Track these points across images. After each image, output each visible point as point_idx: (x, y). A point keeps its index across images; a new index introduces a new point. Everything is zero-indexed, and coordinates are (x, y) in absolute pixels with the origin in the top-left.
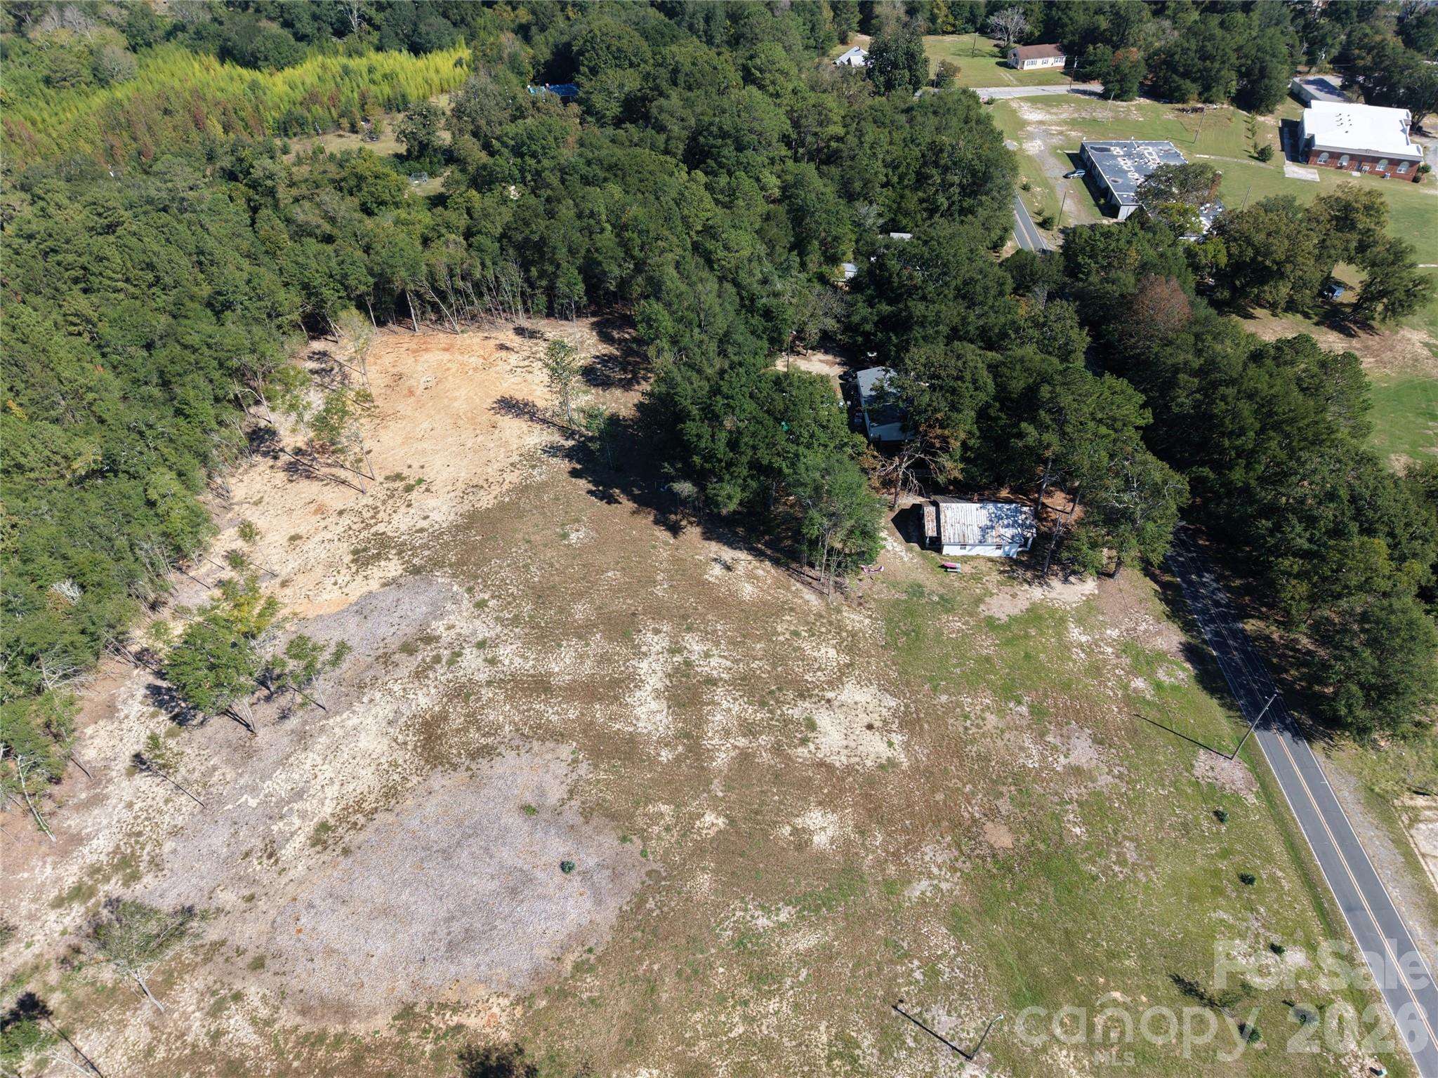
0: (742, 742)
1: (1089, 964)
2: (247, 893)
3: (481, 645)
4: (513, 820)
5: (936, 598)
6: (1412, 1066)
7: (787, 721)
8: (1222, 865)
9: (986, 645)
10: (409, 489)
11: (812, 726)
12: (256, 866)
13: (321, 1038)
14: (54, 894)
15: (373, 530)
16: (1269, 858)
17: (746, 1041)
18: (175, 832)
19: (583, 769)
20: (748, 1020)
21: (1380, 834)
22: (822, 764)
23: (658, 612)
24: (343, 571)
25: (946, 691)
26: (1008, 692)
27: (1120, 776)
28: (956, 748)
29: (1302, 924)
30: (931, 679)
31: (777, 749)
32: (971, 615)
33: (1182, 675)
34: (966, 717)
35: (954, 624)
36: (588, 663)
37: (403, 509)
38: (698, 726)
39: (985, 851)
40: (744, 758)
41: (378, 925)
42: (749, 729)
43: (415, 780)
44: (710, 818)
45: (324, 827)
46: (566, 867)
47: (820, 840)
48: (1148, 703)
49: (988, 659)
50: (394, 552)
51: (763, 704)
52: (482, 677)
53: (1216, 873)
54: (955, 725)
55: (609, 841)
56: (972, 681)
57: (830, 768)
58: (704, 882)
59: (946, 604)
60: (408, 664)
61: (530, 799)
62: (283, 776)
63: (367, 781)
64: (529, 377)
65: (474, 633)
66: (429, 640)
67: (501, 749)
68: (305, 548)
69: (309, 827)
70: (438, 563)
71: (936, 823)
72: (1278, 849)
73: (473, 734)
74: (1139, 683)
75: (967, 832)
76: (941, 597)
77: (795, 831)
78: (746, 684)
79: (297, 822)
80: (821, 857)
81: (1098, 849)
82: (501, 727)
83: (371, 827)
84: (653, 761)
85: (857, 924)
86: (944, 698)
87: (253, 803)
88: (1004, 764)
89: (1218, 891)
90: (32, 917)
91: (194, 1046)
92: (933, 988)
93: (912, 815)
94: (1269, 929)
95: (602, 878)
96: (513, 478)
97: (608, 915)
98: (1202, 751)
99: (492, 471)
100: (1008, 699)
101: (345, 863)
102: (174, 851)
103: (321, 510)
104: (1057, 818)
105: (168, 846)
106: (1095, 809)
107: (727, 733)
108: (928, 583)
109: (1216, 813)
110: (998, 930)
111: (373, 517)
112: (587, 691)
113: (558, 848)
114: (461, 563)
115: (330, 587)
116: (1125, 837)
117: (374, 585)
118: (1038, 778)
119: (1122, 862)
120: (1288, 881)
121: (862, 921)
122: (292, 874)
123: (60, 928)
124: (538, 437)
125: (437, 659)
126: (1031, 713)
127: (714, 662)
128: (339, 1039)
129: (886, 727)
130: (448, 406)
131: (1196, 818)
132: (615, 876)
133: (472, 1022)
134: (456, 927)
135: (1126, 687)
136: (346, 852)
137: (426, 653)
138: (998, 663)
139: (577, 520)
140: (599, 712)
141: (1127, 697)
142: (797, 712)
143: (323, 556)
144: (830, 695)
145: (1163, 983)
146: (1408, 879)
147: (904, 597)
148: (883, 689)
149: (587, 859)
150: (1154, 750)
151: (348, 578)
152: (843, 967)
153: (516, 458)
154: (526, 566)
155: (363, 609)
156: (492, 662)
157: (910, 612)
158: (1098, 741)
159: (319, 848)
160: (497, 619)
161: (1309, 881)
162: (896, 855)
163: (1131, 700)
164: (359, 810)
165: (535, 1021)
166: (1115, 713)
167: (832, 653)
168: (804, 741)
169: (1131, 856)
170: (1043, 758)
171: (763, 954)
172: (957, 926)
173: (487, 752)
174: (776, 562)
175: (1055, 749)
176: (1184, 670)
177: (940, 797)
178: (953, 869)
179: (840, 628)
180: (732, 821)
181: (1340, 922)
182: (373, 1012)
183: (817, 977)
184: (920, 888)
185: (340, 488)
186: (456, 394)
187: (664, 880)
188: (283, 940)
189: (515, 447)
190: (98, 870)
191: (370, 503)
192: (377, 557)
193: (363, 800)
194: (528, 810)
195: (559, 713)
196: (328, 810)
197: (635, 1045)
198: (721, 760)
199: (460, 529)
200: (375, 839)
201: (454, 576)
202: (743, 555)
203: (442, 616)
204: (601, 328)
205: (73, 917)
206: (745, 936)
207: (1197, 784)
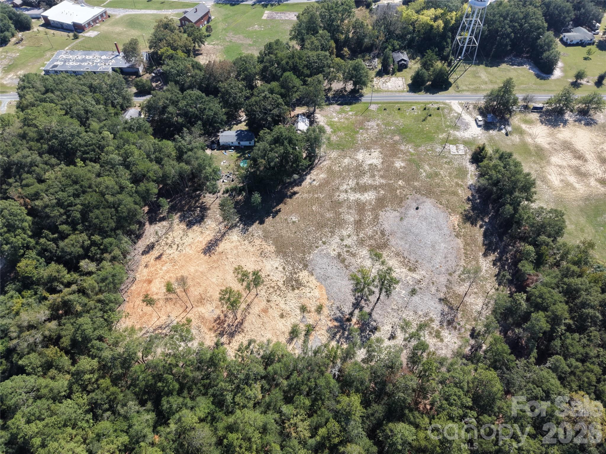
0: (377, 177)
1: (422, 131)
2: (431, 285)
3: (342, 240)
4: (405, 222)
6: (430, 101)
8: (396, 111)
12: (423, 285)
13: (465, 253)
14: (439, 343)
15: (282, 286)
17: (450, 177)
18: (416, 313)
19: (388, 209)
20: (445, 176)
21: (384, 93)
23: (331, 196)
24: (304, 291)
25: (357, 142)
26: (356, 132)
27: (378, 120)
28: (374, 142)
30: (353, 143)
31: (379, 171)
33: (347, 107)
34: (365, 139)
36: (351, 211)
37: (271, 277)
38: (373, 186)
39: (401, 140)
40: (382, 177)
41: (437, 247)
42: (373, 176)
43: (393, 249)
45: (410, 270)
46: (417, 209)
48: (356, 113)
50: (295, 276)
52: (355, 238)
53: (398, 113)
54: (367, 141)
55: (408, 201)
56: (353, 137)
58: (417, 184)
59: (327, 138)
60: (350, 259)
61: (399, 219)
65: (337, 243)
66: (339, 255)
67: (382, 229)
68: (289, 309)
69: (410, 274)
70: (303, 259)
72: (392, 104)
73: (377, 237)
74: (350, 113)
79: (409, 277)
82: (374, 230)
83: (409, 257)
84: (384, 195)
85: (422, 160)
86: (359, 142)
87: (404, 292)
88: (377, 135)
89: (402, 113)
90: (447, 346)
94: (409, 109)
95: (419, 202)
96: (258, 242)
98: (369, 108)
99: (252, 249)
100: (358, 132)
101: (420, 261)
102: (422, 310)
103: (265, 311)
105: (420, 313)
106: (387, 125)
107: (374, 180)
110: (418, 141)
111: (274, 288)
112: (361, 210)
114: (304, 252)
115: (312, 294)
117: (312, 278)
118: (380, 131)
120: (398, 105)
122: (425, 274)
123: (449, 336)
124: (234, 236)
125: (348, 251)
126: (362, 130)
127: (350, 183)
128: (465, 249)
129: (369, 152)
132: (418, 199)
133: (456, 223)
134: (435, 229)
135: (352, 115)
136: (417, 262)
137: (345, 255)
138: (347, 133)
139: (286, 220)
140: (368, 207)
141: (354, 116)
143: (294, 301)
145: (423, 123)
146: (394, 92)
148: (358, 152)
149: (415, 205)
150: (370, 114)
151: (308, 289)
152: (431, 162)
153: (246, 242)
154: (307, 232)
155: (323, 279)
156: (349, 236)
158: (369, 121)
159: (416, 269)
160: (331, 237)
163: (356, 115)
164: (404, 261)
165: (454, 211)
166: (360, 118)
170: (375, 129)
171: (431, 174)
173: (383, 233)
175: (372, 127)
176: (345, 106)
177: (388, 145)
179: (337, 158)
180: (400, 179)
181: (404, 101)
182: (458, 244)
183: (434, 166)
185: (252, 306)
186: (193, 270)
187: (418, 191)
188: (443, 270)
189: (238, 243)
190: (430, 332)
191: (264, 291)
192: (297, 281)
193: (400, 261)
194: (401, 219)
195: (369, 216)
196: (404, 270)
197: (455, 193)
198: (383, 181)
199: (285, 255)
200: (413, 255)
201: (310, 253)
202: (308, 177)
203: (329, 254)
204: (156, 220)
205: (445, 333)
206: (427, 176)
207: (378, 111)
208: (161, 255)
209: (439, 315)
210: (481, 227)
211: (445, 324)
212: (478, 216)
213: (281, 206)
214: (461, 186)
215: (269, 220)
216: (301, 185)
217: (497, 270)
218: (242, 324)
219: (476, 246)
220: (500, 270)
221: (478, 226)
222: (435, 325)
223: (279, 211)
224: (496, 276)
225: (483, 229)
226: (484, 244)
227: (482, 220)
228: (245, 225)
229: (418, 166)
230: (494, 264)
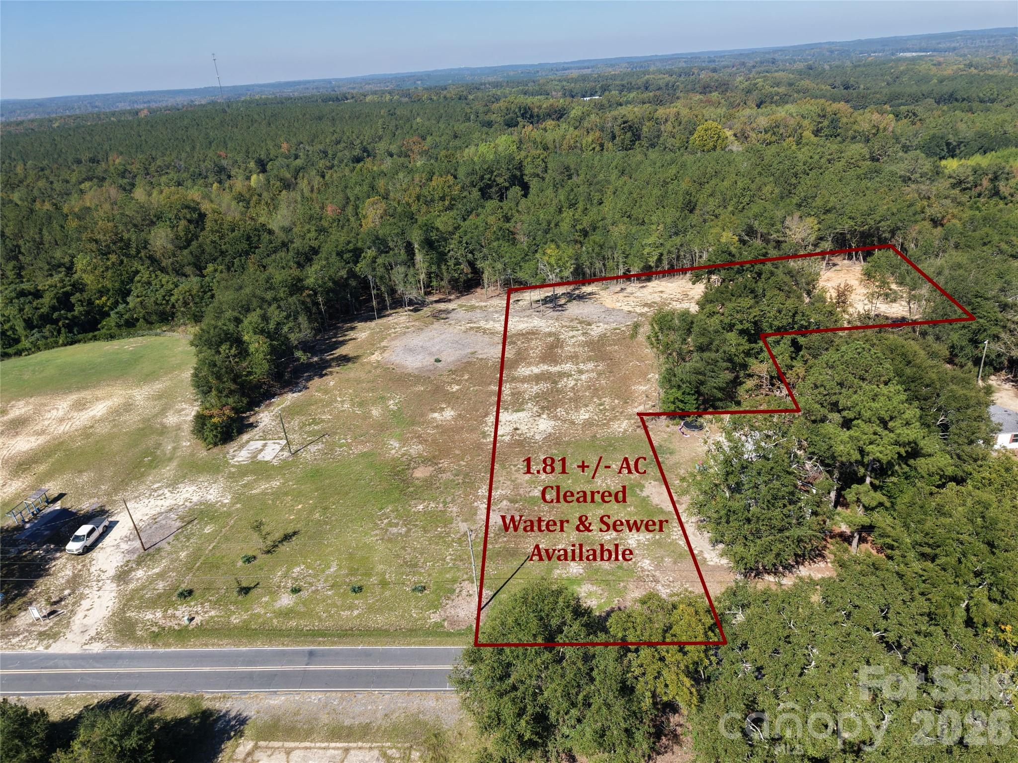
3: (585, 333)
4: (470, 350)
7: (522, 404)
8: (374, 580)
9: (607, 480)
11: (518, 410)
17: (334, 401)
20: (343, 401)
22: (488, 413)
29: (309, 613)
32: (642, 476)
44: (457, 387)
46: (438, 361)
47: (434, 415)
51: (536, 397)
53: (368, 574)
60: (571, 323)
66: (589, 324)
71: (437, 450)
72: (379, 620)
75: (428, 460)
77: (442, 408)
78: (554, 391)
80: (423, 415)
81: (402, 514)
82: (528, 343)
87: (496, 316)
89: (353, 572)
92: (333, 445)
93: (444, 442)
97: (409, 371)
101: (459, 332)
104: (432, 499)
108: (676, 456)
109: (422, 588)
113: (450, 359)
115: (625, 303)
117: (628, 309)
119: (390, 524)
125: (575, 328)
131: (421, 574)
132: (430, 371)
142: (531, 406)
144: (545, 415)
147: (654, 445)
149: (441, 365)
151: (633, 304)
157: (636, 447)
161: (345, 634)
162: (418, 437)
167: (585, 417)
168: (506, 408)
169: (393, 530)
172: (366, 456)
178: (402, 455)
184: (395, 444)
187: (424, 380)
206: (385, 399)
207: (454, 581)
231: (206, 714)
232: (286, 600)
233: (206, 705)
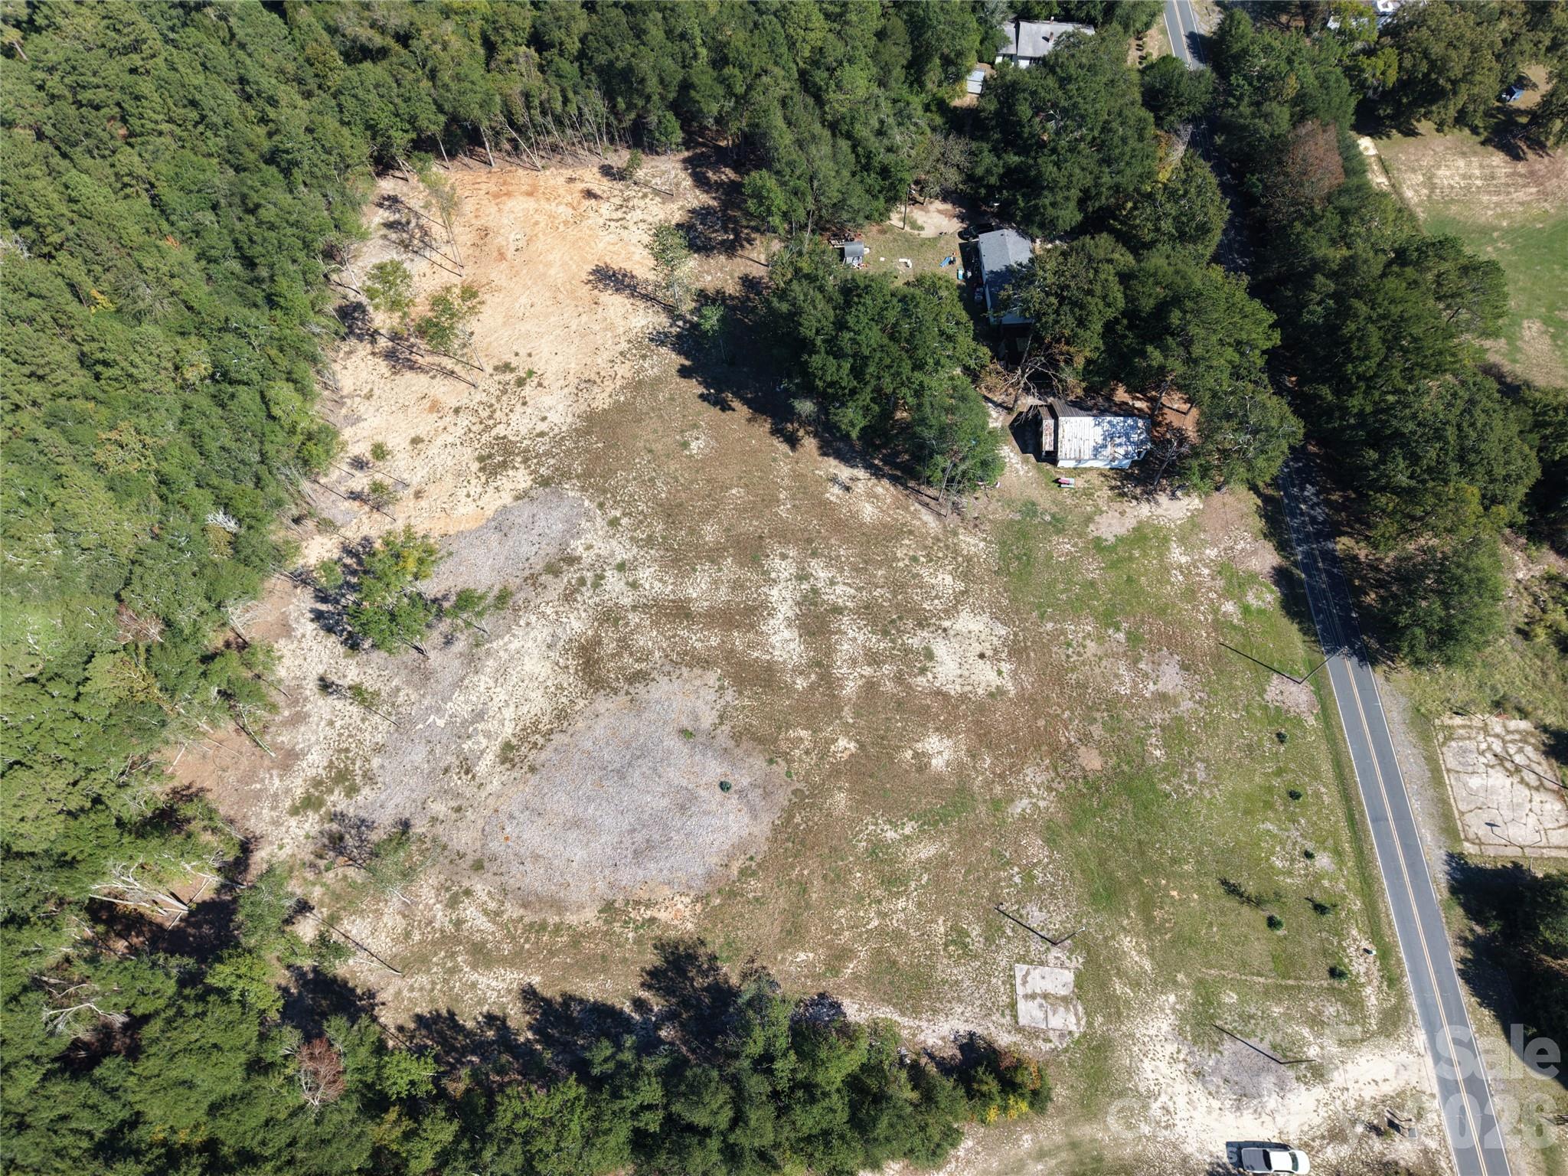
0: (867, 671)
1: (1154, 869)
2: (454, 804)
3: (621, 567)
4: (673, 743)
5: (1048, 518)
6: (1397, 946)
7: (907, 650)
8: (1276, 782)
9: (1092, 569)
10: (521, 382)
11: (930, 655)
12: (456, 781)
13: (543, 926)
14: (288, 803)
15: (494, 433)
16: (1316, 776)
17: (881, 931)
18: (379, 749)
19: (729, 695)
20: (882, 915)
21: (1416, 751)
22: (938, 693)
23: (783, 535)
24: (474, 481)
25: (1051, 619)
26: (1108, 619)
27: (1200, 702)
28: (1055, 675)
29: (1334, 833)
30: (1039, 606)
31: (899, 679)
32: (1080, 536)
33: (1269, 597)
34: (1069, 645)
35: (1063, 546)
36: (723, 590)
37: (519, 408)
38: (828, 655)
39: (1078, 773)
40: (870, 687)
41: (572, 835)
42: (874, 659)
43: (581, 703)
44: (842, 742)
45: (508, 747)
46: (724, 786)
47: (938, 763)
48: (1234, 627)
49: (1092, 584)
50: (519, 459)
51: (885, 633)
52: (627, 601)
53: (1270, 790)
54: (1058, 653)
55: (759, 763)
56: (1076, 608)
57: (946, 696)
58: (840, 800)
59: (1058, 525)
60: (556, 587)
61: (686, 723)
62: (462, 698)
63: (538, 704)
64: (625, 234)
65: (612, 554)
66: (572, 560)
67: (655, 674)
68: (430, 453)
69: (496, 747)
70: (566, 475)
71: (1037, 748)
72: (1326, 768)
73: (627, 659)
74: (1229, 607)
75: (1062, 755)
76: (1053, 516)
77: (916, 755)
78: (869, 612)
79: (484, 742)
80: (939, 779)
81: (1172, 770)
82: (651, 653)
83: (550, 747)
84: (790, 689)
85: (968, 838)
86: (1050, 626)
87: (441, 723)
88: (1099, 691)
89: (1269, 805)
90: (276, 823)
91: (442, 931)
92: (1029, 889)
93: (1017, 740)
94: (1305, 838)
95: (755, 796)
96: (624, 370)
97: (762, 829)
98: (1275, 676)
99: (602, 360)
100: (1108, 626)
101: (534, 779)
102: (382, 767)
103: (435, 407)
104: (1141, 741)
105: (376, 762)
106: (1175, 733)
107: (854, 662)
108: (1041, 501)
109: (1279, 735)
110: (1084, 841)
111: (490, 417)
112: (727, 618)
113: (715, 769)
114: (587, 474)
115: (464, 499)
116: (1198, 759)
117: (507, 499)
118: (1128, 704)
119: (1192, 781)
120: (1329, 795)
121: (973, 834)
122: (489, 788)
123: (302, 833)
124: (645, 319)
125: (582, 581)
126: (1128, 639)
127: (839, 589)
128: (558, 929)
129: (996, 656)
130: (544, 274)
131: (1261, 740)
132: (766, 795)
133: (663, 915)
134: (639, 837)
135: (1215, 611)
136: (532, 769)
137: (570, 575)
138: (1102, 587)
139: (695, 426)
140: (738, 639)
141: (1216, 620)
142: (915, 641)
143: (450, 463)
144: (946, 624)
145: (1211, 884)
146: (1430, 793)
147: (1018, 517)
148: (995, 617)
149: (741, 779)
150: (1232, 676)
151: (479, 490)
152: (957, 873)
153: (624, 346)
154: (652, 480)
155: (501, 524)
156: (634, 585)
157: (1023, 535)
158: (1185, 667)
159: (508, 765)
160: (632, 538)
161: (1347, 796)
162: (1002, 776)
163: (1220, 625)
164: (537, 731)
165: (712, 916)
166: (1204, 639)
167: (949, 579)
168: (923, 671)
169: (1201, 776)
170: (1135, 684)
171: (892, 861)
172: (1051, 837)
173: (639, 677)
174: (895, 480)
175: (1146, 676)
176: (1272, 592)
177: (1041, 723)
178: (1050, 789)
179: (956, 552)
180: (862, 746)
181: (1366, 831)
182: (581, 907)
183: (936, 881)
184: (1022, 805)
185: (450, 382)
186: (551, 257)
187: (807, 798)
188: (494, 846)
189: (621, 330)
190: (320, 783)
191: (485, 399)
192: (504, 465)
193: (538, 722)
194: (686, 734)
195: (702, 640)
196: (509, 730)
197: (793, 934)
198: (850, 689)
199: (580, 433)
200: (556, 758)
201: (583, 489)
202: (861, 473)
203: (579, 535)
204: (694, 167)
205: (311, 823)
206: (877, 847)
207: (1266, 707)
208: (596, 197)
209: (363, 814)
210: (639, 1004)
211: (335, 827)
212: (685, 1003)
213: (742, 410)
214: (835, 971)
215: (694, 388)
216: (825, 454)
217: (470, 1024)
218: (411, 368)
219: (566, 968)
220: (469, 1034)
221: (644, 994)
222: (337, 800)
223: (725, 407)
224: (452, 1015)
225: (627, 1008)
226: (568, 999)
227: (669, 1016)
228: (679, 336)
229: (931, 822)
230: (490, 1018)
231: (1454, 890)
232: (1323, 861)
233: (1446, 894)
